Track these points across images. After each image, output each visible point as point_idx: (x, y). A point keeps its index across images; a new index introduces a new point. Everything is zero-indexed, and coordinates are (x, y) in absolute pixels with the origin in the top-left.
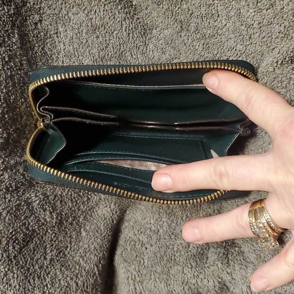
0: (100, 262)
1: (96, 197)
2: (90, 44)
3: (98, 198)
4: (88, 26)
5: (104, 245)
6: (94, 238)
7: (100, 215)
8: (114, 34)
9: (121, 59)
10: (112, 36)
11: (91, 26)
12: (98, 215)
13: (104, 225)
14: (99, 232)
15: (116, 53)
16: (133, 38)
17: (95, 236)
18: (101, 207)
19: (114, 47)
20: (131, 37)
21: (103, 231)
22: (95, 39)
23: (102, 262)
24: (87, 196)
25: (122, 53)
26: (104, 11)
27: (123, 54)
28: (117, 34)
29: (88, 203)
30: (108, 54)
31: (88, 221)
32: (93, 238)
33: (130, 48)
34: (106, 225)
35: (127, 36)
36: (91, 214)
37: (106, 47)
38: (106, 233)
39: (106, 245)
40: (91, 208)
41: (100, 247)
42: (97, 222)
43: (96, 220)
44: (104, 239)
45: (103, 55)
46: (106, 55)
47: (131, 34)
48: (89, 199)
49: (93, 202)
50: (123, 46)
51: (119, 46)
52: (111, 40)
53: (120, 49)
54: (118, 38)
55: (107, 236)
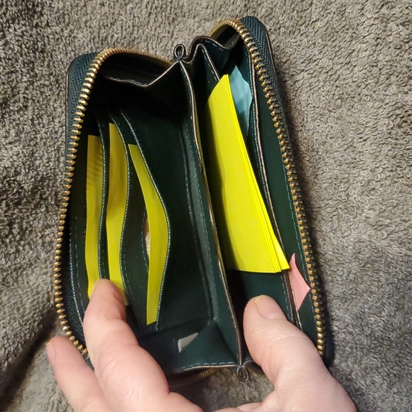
0: (7, 359)
1: (31, 252)
2: (88, 12)
3: (35, 255)
5: (23, 334)
6: (11, 318)
7: (31, 283)
8: (128, 7)
10: (124, 10)
12: (28, 283)
13: (32, 303)
14: (21, 310)
15: (125, 37)
16: (155, 21)
17: (13, 316)
18: (37, 270)
19: (124, 28)
20: (152, 20)
21: (28, 311)
22: (98, 6)
23: (10, 360)
24: (16, 247)
25: (134, 41)
27: (135, 43)
28: (132, 8)
29: (15, 258)
30: (112, 36)
31: (8, 287)
32: (9, 318)
33: (147, 37)
34: (35, 303)
35: (147, 15)
36: (17, 278)
37: (111, 24)
39: (25, 335)
40: (19, 268)
41: (15, 336)
42: (24, 294)
43: (23, 290)
44: (25, 325)
45: (105, 34)
47: (154, 16)
48: (18, 251)
49: (24, 258)
50: (138, 31)
51: (131, 28)
52: (121, 15)
53: (132, 34)
54: (132, 16)
55: (32, 320)
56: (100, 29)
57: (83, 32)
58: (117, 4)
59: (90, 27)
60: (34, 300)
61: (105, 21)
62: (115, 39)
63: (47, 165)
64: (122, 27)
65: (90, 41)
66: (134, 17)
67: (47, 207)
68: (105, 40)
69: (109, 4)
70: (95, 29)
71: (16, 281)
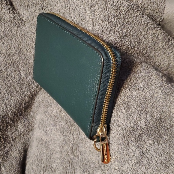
1: (9, 145)
8: (14, 39)
9: (20, 54)
10: (12, 41)
12: (11, 156)
13: (15, 162)
14: (12, 166)
15: (17, 50)
16: (25, 39)
18: (13, 150)
19: (15, 47)
20: (24, 40)
21: (14, 165)
22: (2, 44)
24: (4, 145)
25: (20, 50)
26: (4, 27)
27: (22, 51)
29: (4, 149)
30: (12, 53)
31: (5, 160)
32: (9, 171)
33: (25, 46)
35: (21, 39)
37: (10, 48)
38: (16, 167)
40: (7, 152)
42: (11, 160)
44: (16, 171)
45: (9, 53)
46: (11, 53)
48: (5, 147)
49: (7, 148)
50: (21, 46)
51: (18, 46)
52: (12, 43)
53: (19, 48)
54: (16, 42)
55: (17, 168)
56: (6, 52)
58: (9, 40)
59: (3, 53)
60: (15, 161)
61: (7, 49)
62: (13, 53)
63: (3, 111)
64: (14, 48)
65: (4, 58)
66: (17, 41)
67: (10, 126)
68: (10, 55)
69: (6, 42)
70: (4, 53)
71: (7, 157)
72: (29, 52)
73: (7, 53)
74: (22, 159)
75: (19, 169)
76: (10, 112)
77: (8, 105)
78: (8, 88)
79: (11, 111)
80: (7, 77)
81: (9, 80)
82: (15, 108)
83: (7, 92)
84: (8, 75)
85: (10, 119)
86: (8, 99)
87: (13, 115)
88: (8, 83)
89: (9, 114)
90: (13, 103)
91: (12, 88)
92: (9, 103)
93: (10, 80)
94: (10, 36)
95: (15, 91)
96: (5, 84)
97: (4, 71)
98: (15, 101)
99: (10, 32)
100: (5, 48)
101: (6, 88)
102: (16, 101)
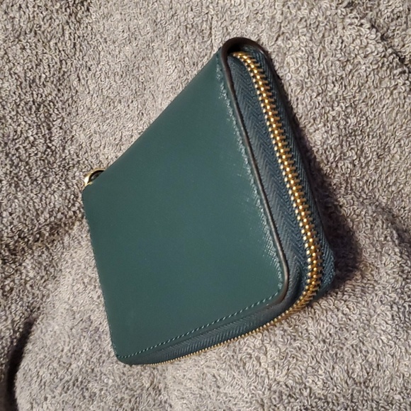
2: (11, 58)
4: (7, 29)
8: (52, 43)
9: (61, 84)
10: (47, 47)
11: (13, 31)
15: (54, 74)
16: (81, 51)
20: (78, 50)
25: (63, 75)
26: (34, 7)
27: (65, 77)
28: (56, 44)
30: (40, 77)
33: (76, 68)
35: (72, 47)
37: (36, 65)
45: (31, 77)
46: (38, 77)
47: (79, 46)
50: (66, 64)
51: (59, 63)
52: (46, 53)
53: (60, 69)
54: (57, 51)
56: (25, 73)
57: (8, 81)
58: (38, 44)
59: (15, 73)
62: (42, 80)
64: (49, 65)
65: (17, 88)
66: (60, 51)
68: (33, 83)
69: (31, 46)
70: (20, 74)
72: (84, 85)
73: (25, 76)
74: (15, 344)
75: (4, 366)
76: (7, 228)
77: (5, 210)
78: (11, 167)
79: (9, 228)
80: (16, 137)
81: (17, 146)
82: (22, 220)
83: (8, 177)
84: (19, 133)
85: (6, 247)
86: (6, 197)
87: (16, 238)
88: (13, 155)
89: (5, 235)
90: (20, 206)
91: (23, 168)
92: (9, 205)
93: (19, 148)
94: (43, 32)
95: (27, 178)
96: (7, 155)
97: (10, 121)
98: (24, 203)
99: (45, 24)
100: (24, 61)
101: (6, 165)
102: (28, 202)
